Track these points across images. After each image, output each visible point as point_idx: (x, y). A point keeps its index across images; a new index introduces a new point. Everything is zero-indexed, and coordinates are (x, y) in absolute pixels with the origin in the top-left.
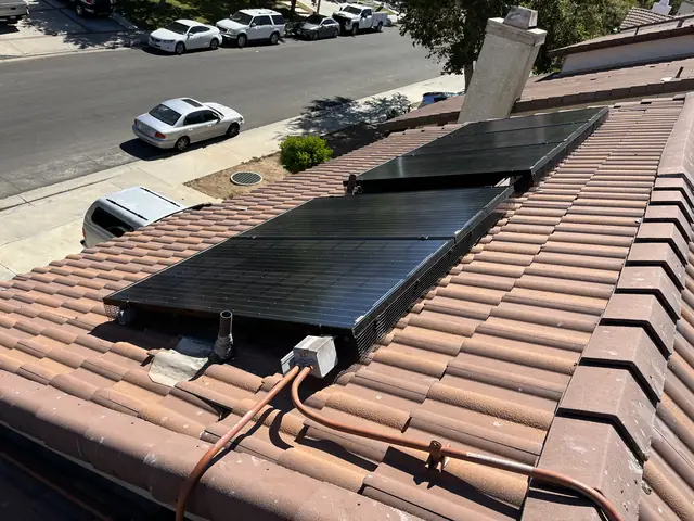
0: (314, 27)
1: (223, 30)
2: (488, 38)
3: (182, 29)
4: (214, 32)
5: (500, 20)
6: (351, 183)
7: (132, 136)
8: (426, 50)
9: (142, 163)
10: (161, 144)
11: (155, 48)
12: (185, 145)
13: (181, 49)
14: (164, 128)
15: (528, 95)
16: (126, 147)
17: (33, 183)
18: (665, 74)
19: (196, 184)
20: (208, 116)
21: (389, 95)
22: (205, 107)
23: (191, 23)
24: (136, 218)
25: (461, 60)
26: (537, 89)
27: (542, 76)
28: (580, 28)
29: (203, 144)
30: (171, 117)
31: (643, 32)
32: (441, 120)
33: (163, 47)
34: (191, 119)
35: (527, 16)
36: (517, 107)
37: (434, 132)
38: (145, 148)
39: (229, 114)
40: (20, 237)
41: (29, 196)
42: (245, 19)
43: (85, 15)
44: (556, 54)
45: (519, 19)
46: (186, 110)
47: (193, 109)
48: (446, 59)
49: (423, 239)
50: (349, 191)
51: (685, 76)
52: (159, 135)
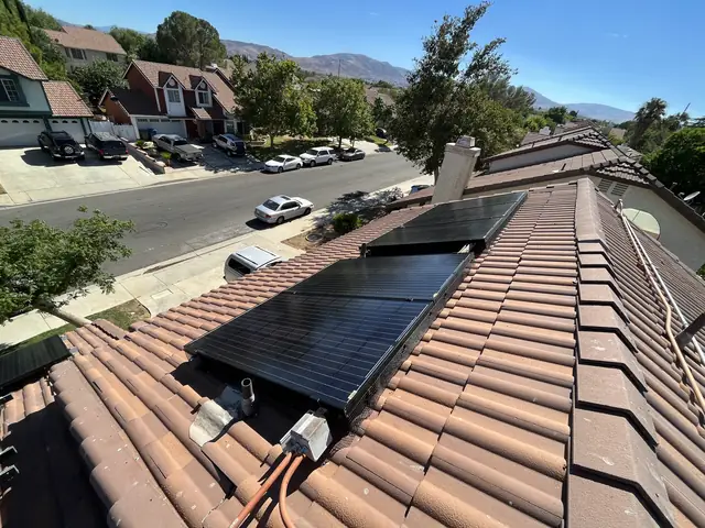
0: (351, 155)
1: (303, 159)
2: (446, 154)
3: (282, 160)
4: (298, 160)
5: (453, 144)
6: (363, 248)
7: (254, 217)
8: (411, 163)
9: (258, 231)
10: (269, 221)
11: (268, 171)
12: (282, 220)
13: (281, 170)
14: (271, 212)
15: (471, 185)
16: (249, 224)
17: (202, 245)
18: (554, 168)
19: (287, 242)
20: (294, 204)
21: (390, 189)
22: (293, 200)
23: (286, 157)
24: (251, 264)
25: (431, 167)
26: (477, 181)
27: (479, 173)
28: (499, 145)
29: (290, 220)
30: (274, 206)
31: (537, 145)
32: (422, 201)
33: (272, 170)
34: (284, 207)
35: (469, 140)
36: (466, 192)
37: (418, 210)
38: (260, 223)
39: (305, 203)
40: (193, 275)
41: (199, 252)
42: (314, 153)
43: (232, 156)
44: (486, 161)
45: (465, 143)
46: (282, 202)
47: (286, 202)
48: (423, 167)
49: (409, 301)
50: (362, 254)
51: (567, 169)
52: (268, 216)
